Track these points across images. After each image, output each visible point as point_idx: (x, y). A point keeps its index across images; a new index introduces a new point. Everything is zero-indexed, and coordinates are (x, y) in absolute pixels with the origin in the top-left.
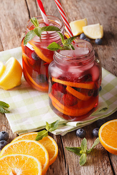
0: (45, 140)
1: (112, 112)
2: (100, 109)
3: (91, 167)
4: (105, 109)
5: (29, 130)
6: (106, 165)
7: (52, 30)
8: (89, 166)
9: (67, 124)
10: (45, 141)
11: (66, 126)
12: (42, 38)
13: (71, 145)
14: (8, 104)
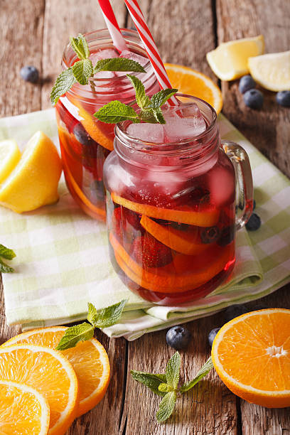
0: (84, 348)
1: (270, 288)
2: (239, 278)
3: (184, 428)
4: (254, 279)
5: (49, 320)
6: (225, 427)
7: (122, 69)
8: (180, 425)
9: (149, 311)
10: (83, 351)
11: (146, 317)
12: (97, 89)
13: (148, 366)
14: (11, 251)
